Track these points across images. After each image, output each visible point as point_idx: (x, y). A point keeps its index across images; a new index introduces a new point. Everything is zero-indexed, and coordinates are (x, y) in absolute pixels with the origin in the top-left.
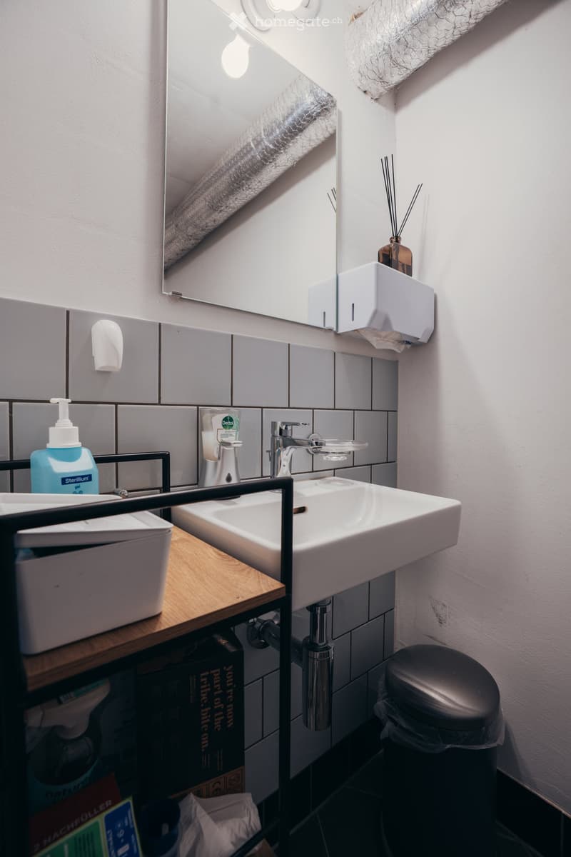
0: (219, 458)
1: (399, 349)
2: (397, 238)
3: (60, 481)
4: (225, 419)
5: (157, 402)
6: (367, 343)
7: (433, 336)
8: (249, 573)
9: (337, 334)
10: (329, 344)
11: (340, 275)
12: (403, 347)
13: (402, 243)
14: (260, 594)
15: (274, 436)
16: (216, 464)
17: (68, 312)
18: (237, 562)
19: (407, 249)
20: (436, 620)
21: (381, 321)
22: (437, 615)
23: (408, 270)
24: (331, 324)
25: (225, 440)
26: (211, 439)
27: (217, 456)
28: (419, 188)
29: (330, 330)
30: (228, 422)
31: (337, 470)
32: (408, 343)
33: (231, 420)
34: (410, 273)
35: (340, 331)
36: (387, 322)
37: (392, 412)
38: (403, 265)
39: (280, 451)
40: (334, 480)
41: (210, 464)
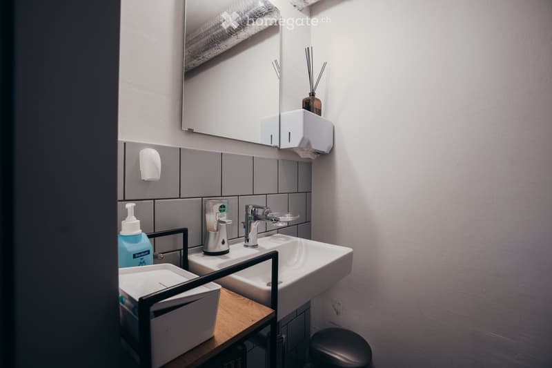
0: (217, 230)
1: (313, 157)
2: (313, 94)
3: (132, 257)
4: (221, 207)
5: (178, 196)
6: (297, 155)
7: (332, 150)
8: (252, 304)
9: (279, 149)
10: (274, 155)
11: (281, 114)
12: (316, 156)
13: (316, 97)
14: (263, 317)
15: (247, 214)
16: (216, 234)
17: (125, 144)
18: (243, 298)
19: (318, 100)
20: (335, 313)
21: (306, 143)
22: (335, 310)
23: (319, 112)
24: (275, 143)
25: (221, 219)
26: (212, 219)
27: (216, 229)
28: (325, 64)
29: (276, 147)
30: (222, 208)
31: (279, 230)
32: (318, 153)
33: (224, 207)
34: (320, 115)
35: (282, 147)
36: (309, 144)
37: (308, 193)
38: (316, 109)
39: (251, 222)
40: (279, 237)
41: (212, 234)
